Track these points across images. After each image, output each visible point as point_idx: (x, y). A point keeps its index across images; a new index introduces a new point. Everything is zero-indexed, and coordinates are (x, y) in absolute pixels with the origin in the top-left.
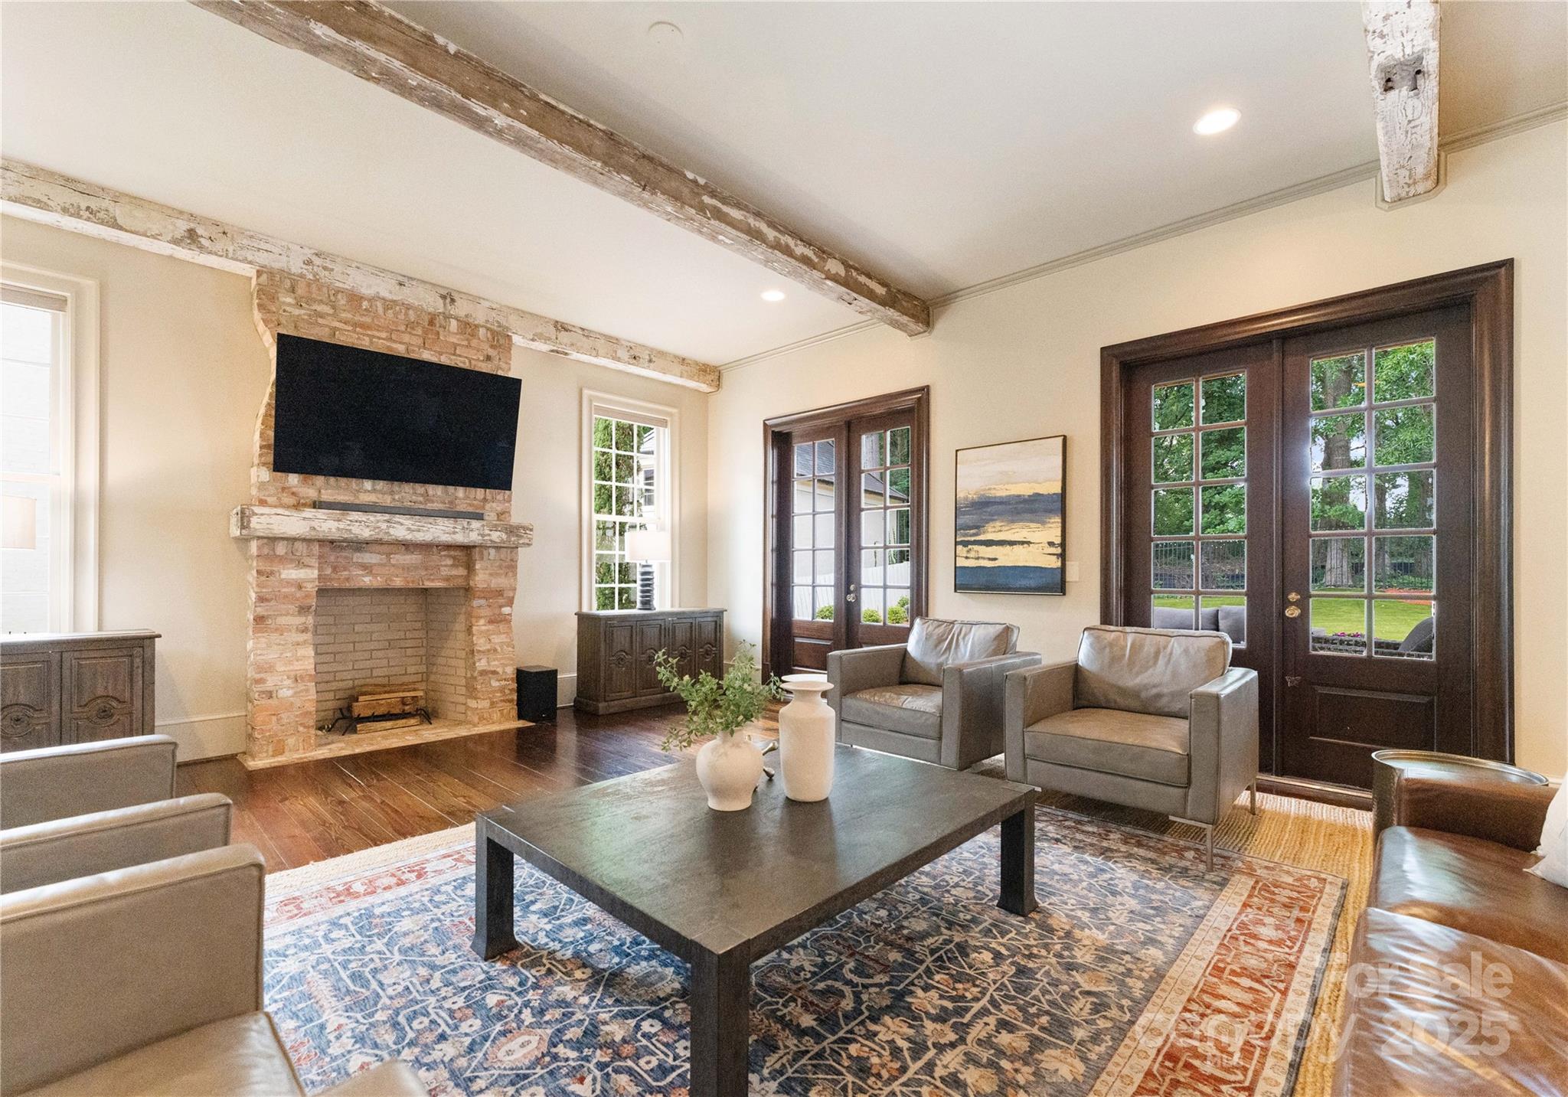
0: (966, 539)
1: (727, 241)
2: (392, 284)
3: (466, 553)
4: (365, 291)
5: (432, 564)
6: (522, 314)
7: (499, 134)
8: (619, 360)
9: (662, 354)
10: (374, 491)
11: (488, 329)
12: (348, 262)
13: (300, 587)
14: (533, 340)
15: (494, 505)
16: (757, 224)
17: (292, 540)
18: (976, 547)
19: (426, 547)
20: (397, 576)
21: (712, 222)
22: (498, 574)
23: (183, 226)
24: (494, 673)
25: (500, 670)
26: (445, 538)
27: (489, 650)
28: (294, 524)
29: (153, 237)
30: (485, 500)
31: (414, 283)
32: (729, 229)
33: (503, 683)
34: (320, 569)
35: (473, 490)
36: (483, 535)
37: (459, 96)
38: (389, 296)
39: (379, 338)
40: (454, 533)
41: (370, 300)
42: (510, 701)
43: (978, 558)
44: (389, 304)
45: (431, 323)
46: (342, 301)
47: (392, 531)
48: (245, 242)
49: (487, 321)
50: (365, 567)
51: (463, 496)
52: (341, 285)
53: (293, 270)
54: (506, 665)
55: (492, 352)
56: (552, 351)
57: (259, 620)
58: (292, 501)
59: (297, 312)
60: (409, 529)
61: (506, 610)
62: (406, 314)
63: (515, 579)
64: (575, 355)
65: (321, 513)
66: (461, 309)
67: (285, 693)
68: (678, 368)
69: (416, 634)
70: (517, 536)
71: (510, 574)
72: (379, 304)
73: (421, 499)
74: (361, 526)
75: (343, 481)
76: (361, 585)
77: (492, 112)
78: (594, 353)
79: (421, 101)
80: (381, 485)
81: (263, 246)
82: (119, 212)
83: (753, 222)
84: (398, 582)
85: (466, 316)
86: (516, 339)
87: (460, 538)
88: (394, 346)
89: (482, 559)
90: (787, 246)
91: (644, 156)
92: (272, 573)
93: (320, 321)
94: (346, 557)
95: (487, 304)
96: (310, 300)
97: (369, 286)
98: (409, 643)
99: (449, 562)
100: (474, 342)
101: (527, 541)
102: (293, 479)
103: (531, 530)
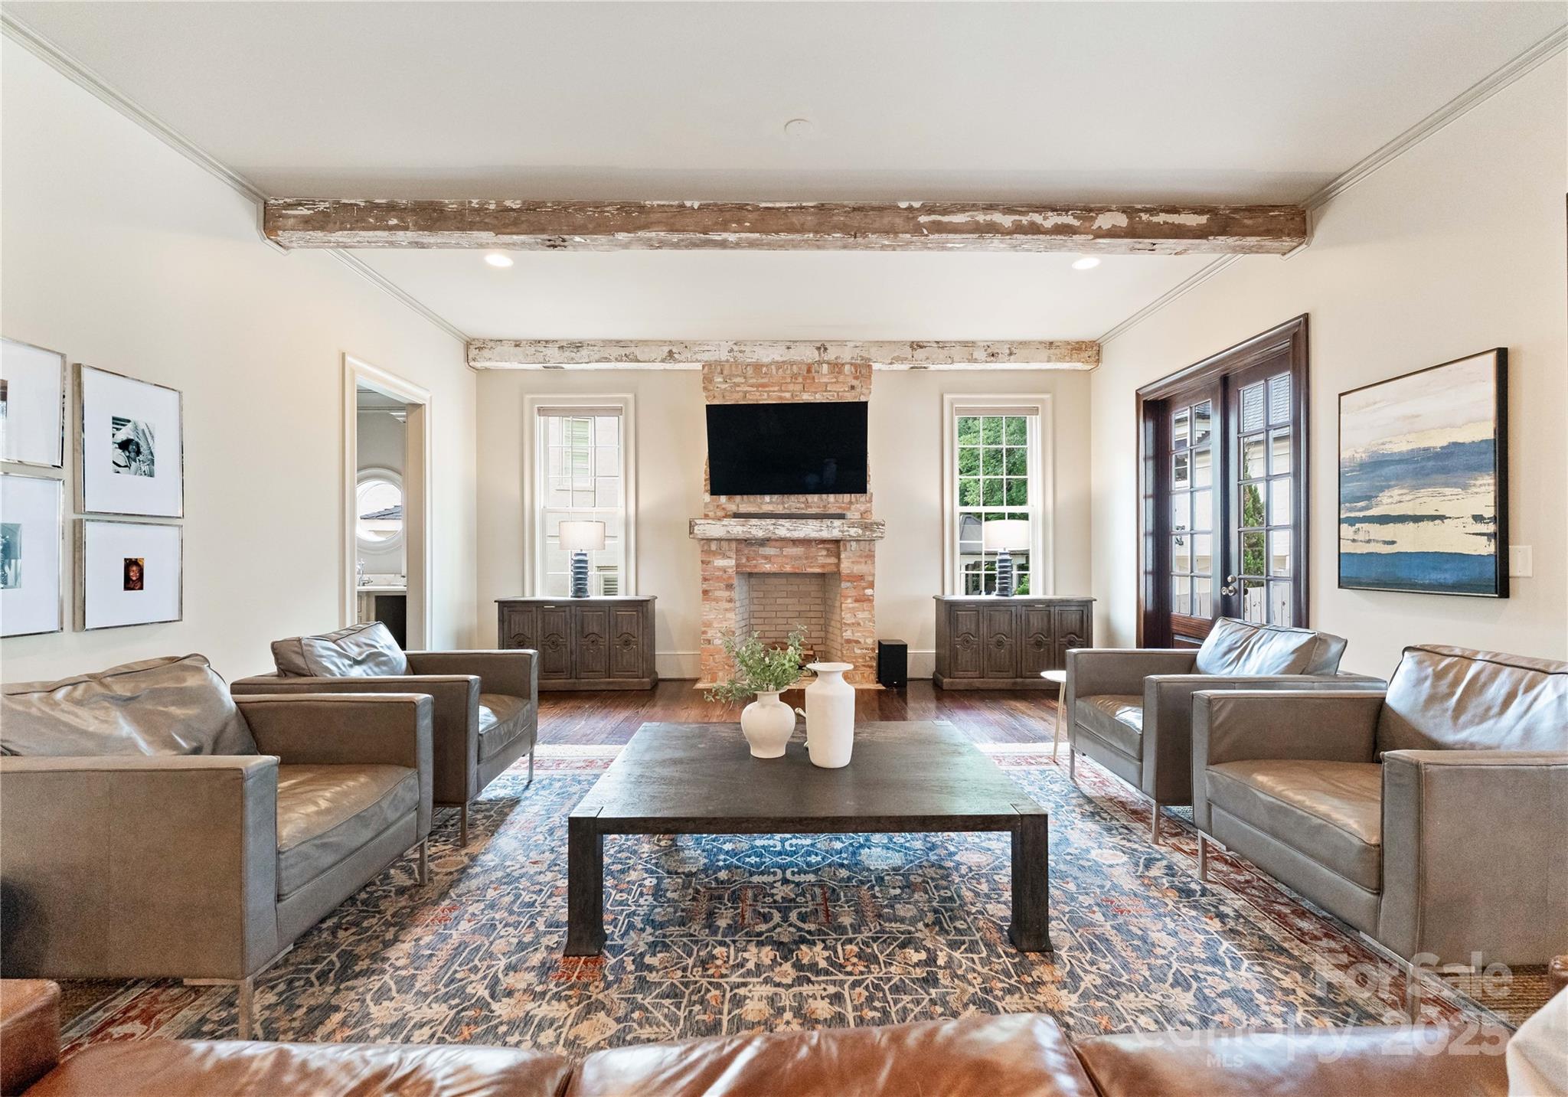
0: (1353, 515)
1: (957, 245)
2: (782, 349)
3: (835, 545)
4: (766, 360)
5: (811, 554)
6: (881, 344)
7: (737, 245)
8: (976, 361)
9: (1023, 344)
10: (771, 503)
11: (852, 364)
12: (756, 343)
13: (725, 572)
14: (891, 363)
15: (858, 506)
16: (988, 218)
17: (719, 540)
18: (1365, 526)
19: (806, 542)
20: (787, 564)
21: (931, 237)
22: (858, 562)
23: (666, 349)
24: (857, 642)
25: (862, 640)
26: (814, 535)
27: (853, 624)
28: (716, 530)
29: (653, 361)
30: (851, 503)
31: (797, 344)
32: (951, 236)
33: (864, 651)
34: (737, 560)
35: (841, 495)
36: (843, 532)
37: (702, 235)
38: (780, 359)
39: (774, 392)
40: (821, 530)
41: (767, 366)
42: (871, 667)
43: (1369, 541)
44: (779, 365)
45: (809, 371)
46: (750, 370)
47: (777, 531)
48: (697, 349)
49: (852, 358)
50: (766, 558)
51: (833, 501)
52: (750, 360)
53: (723, 359)
54: (868, 637)
55: (855, 383)
56: (912, 368)
57: (705, 592)
58: (720, 513)
59: (724, 386)
60: (788, 529)
61: (869, 592)
62: (791, 369)
63: (874, 567)
64: (932, 367)
65: (733, 521)
66: (831, 355)
67: (717, 642)
68: (1045, 353)
69: (817, 608)
70: (871, 530)
71: (869, 562)
72: (773, 367)
73: (803, 506)
74: (757, 529)
75: (752, 498)
76: (763, 570)
77: (725, 235)
78: (950, 361)
79: (687, 247)
80: (775, 497)
81: (706, 348)
82: (638, 352)
83: (981, 218)
84: (788, 569)
85: (836, 359)
86: (875, 366)
87: (825, 534)
88: (783, 394)
89: (845, 550)
90: (1033, 224)
91: (854, 209)
92: (709, 562)
93: (738, 389)
94: (754, 551)
95: (852, 344)
96: (731, 376)
97: (768, 356)
98: (812, 614)
99: (824, 553)
100: (841, 378)
101: (880, 535)
102: (723, 499)
103: (883, 525)
